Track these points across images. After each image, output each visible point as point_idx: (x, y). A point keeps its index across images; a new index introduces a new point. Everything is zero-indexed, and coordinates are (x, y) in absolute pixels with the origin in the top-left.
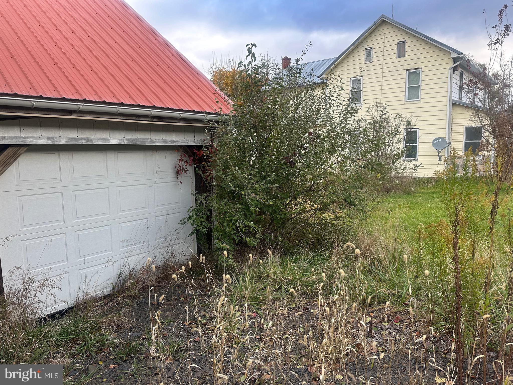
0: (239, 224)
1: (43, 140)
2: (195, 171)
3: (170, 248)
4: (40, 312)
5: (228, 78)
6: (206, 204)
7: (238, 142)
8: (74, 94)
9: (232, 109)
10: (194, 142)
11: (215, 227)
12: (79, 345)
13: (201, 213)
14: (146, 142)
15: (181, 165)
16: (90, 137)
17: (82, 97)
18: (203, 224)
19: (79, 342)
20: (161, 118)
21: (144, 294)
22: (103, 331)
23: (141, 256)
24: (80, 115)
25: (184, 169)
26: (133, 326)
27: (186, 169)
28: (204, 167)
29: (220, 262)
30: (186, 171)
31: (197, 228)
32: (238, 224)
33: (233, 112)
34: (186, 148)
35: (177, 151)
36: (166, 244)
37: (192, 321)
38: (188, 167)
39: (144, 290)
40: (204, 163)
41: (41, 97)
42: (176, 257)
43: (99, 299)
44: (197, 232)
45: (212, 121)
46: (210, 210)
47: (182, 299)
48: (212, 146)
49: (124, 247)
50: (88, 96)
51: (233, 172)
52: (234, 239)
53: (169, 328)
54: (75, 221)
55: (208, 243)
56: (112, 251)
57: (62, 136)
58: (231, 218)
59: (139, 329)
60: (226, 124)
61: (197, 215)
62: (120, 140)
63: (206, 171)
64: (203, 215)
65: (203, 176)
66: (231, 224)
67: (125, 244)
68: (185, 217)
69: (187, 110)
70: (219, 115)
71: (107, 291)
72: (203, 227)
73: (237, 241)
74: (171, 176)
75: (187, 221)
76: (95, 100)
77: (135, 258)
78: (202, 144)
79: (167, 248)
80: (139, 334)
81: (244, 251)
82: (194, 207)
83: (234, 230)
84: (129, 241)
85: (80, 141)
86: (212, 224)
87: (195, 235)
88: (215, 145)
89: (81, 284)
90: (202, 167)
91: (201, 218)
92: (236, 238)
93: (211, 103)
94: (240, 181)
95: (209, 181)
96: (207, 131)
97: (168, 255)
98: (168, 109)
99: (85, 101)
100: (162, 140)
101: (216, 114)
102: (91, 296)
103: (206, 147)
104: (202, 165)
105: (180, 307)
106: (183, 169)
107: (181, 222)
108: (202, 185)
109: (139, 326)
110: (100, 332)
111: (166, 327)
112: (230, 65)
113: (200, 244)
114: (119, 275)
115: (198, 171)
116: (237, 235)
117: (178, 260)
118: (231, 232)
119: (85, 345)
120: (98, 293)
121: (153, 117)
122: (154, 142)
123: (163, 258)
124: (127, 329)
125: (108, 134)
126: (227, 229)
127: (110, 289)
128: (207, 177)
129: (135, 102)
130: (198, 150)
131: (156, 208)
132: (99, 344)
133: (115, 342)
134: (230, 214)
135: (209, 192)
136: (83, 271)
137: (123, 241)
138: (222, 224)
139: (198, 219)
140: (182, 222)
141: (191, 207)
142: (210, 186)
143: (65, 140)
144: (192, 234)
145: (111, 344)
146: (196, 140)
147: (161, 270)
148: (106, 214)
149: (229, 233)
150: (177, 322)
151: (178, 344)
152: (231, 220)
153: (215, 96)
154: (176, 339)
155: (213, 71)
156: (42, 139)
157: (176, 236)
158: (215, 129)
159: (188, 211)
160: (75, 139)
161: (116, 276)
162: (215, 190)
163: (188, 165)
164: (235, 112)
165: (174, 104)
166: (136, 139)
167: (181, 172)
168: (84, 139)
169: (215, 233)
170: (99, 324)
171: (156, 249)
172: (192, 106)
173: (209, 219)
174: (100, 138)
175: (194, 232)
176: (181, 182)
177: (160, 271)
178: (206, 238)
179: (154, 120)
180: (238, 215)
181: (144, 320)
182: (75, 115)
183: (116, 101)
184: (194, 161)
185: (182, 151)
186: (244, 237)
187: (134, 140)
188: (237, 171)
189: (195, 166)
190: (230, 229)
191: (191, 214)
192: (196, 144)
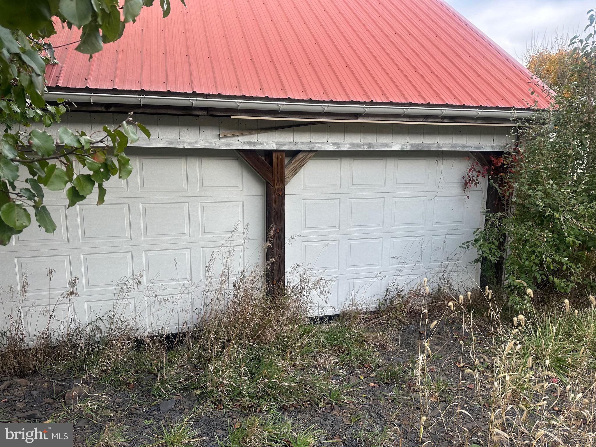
0: (546, 258)
1: (328, 146)
2: (489, 184)
3: (446, 275)
4: (311, 312)
5: (552, 63)
6: (499, 227)
7: (557, 146)
8: (362, 96)
9: (552, 101)
10: (492, 147)
11: (509, 257)
12: (343, 353)
13: (492, 237)
14: (432, 147)
15: (471, 176)
16: (372, 142)
17: (369, 99)
18: (493, 251)
19: (342, 350)
20: (452, 118)
21: (412, 319)
22: (366, 347)
23: (411, 277)
24: (365, 118)
25: (475, 181)
26: (397, 350)
27: (476, 181)
28: (502, 180)
29: (510, 303)
30: (476, 184)
31: (484, 256)
32: (544, 258)
33: (555, 105)
34: (480, 154)
35: (467, 158)
36: (442, 270)
37: (466, 364)
38: (480, 179)
39: (411, 316)
40: (502, 174)
41: (332, 102)
42: (452, 287)
43: (365, 313)
44: (483, 260)
45: (521, 119)
46: (504, 235)
47: (455, 336)
48: (517, 152)
49: (394, 264)
50: (375, 97)
51: (544, 188)
52: (535, 278)
53: (437, 364)
54: (348, 229)
55: (497, 278)
56: (382, 266)
57: (346, 142)
58: (533, 248)
59: (403, 355)
60: (541, 121)
61: (486, 239)
62: (402, 145)
63: (505, 185)
64: (494, 241)
65: (499, 190)
66: (533, 256)
67: (395, 260)
68: (469, 240)
69: (488, 106)
70: (533, 110)
71: (373, 307)
72: (493, 255)
73: (539, 280)
74: (456, 188)
75: (471, 245)
76: (381, 102)
77: (405, 277)
78: (504, 149)
79: (442, 274)
80: (403, 360)
81: (549, 297)
82: (483, 229)
83: (536, 265)
84: (400, 258)
85: (362, 147)
86: (505, 253)
87: (480, 264)
88: (521, 150)
89: (348, 294)
90: (499, 179)
91: (490, 243)
92: (538, 276)
93: (521, 96)
94: (553, 200)
95: (506, 198)
96: (512, 131)
97: (443, 283)
98: (464, 106)
99: (372, 103)
100: (451, 145)
101: (528, 109)
102: (357, 308)
103: (509, 153)
104: (499, 176)
105: (452, 344)
106: (473, 180)
107: (463, 246)
108: (497, 202)
109: (404, 353)
110: (363, 346)
111: (434, 361)
112: (557, 45)
113: (485, 276)
114: (387, 292)
115: (494, 184)
116: (540, 272)
117: (454, 291)
118: (532, 267)
119: (348, 355)
120: (363, 307)
121: (444, 118)
122: (441, 148)
123: (436, 284)
124: (391, 352)
125: (391, 139)
126: (527, 263)
127: (375, 306)
128: (505, 193)
129: (425, 100)
130: (496, 157)
131: (433, 225)
132: (361, 358)
133: (377, 360)
134: (533, 244)
135: (506, 212)
136: (351, 281)
137: (394, 257)
138: (519, 256)
139: (486, 244)
140: (465, 246)
141: (478, 229)
142: (507, 204)
143: (348, 146)
144: (475, 261)
145: (373, 362)
146: (494, 145)
147: (433, 298)
148: (379, 225)
149: (529, 269)
150: (447, 360)
151: (447, 384)
152: (534, 252)
153: (530, 86)
154: (445, 378)
155: (530, 56)
156: (328, 144)
157: (455, 262)
158: (525, 129)
159: (474, 233)
160: (358, 145)
161: (383, 293)
162: (514, 209)
163: (480, 176)
164: (557, 106)
165: (471, 101)
166: (421, 144)
167: (470, 184)
168: (366, 144)
169: (507, 265)
170: (363, 337)
171: (429, 273)
172: (494, 101)
173: (501, 246)
174: (383, 144)
175: (479, 260)
176: (468, 197)
177: (431, 299)
178: (494, 270)
179: (445, 121)
180: (545, 246)
181: (409, 348)
182: (360, 118)
183: (403, 101)
184: (489, 171)
185: (474, 158)
186: (551, 277)
187: (418, 145)
188: (551, 185)
189: (490, 177)
190: (531, 264)
191: (477, 237)
192: (494, 149)
